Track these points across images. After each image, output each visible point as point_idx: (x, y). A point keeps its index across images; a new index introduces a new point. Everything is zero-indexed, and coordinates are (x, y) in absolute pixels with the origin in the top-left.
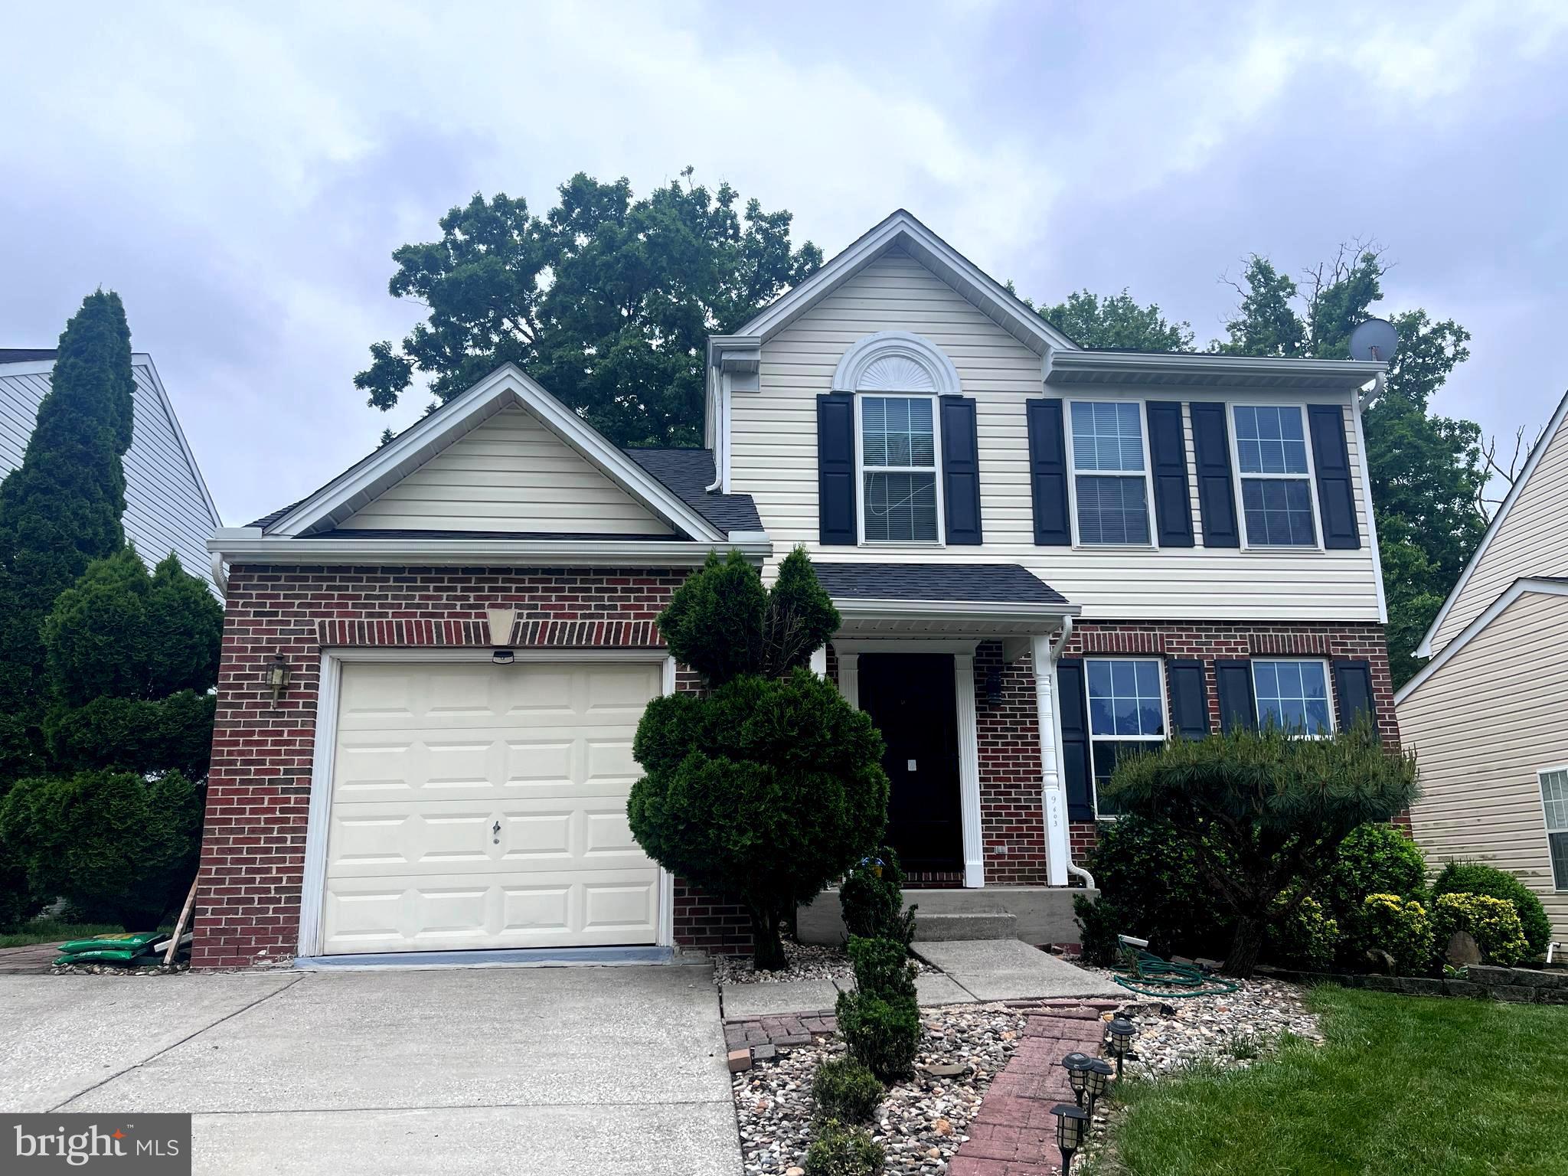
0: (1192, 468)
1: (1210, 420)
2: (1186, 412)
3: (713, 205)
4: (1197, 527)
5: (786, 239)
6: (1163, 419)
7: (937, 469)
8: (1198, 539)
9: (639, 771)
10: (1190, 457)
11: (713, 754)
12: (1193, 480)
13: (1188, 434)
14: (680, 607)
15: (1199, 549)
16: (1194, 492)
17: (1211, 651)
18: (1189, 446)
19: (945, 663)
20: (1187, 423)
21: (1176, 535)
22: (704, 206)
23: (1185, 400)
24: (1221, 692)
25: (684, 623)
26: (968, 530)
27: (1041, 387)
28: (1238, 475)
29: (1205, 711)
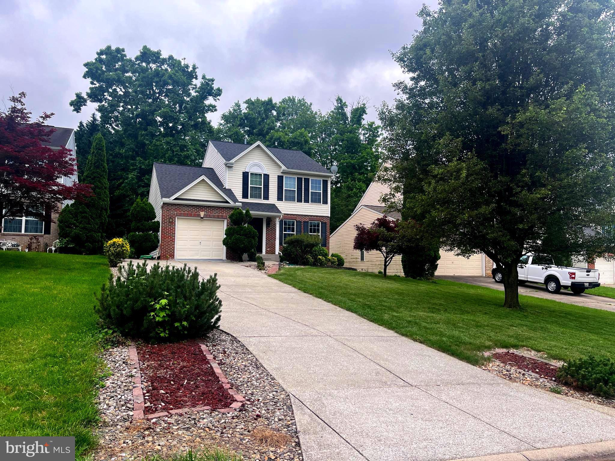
0: (303, 189)
1: (307, 181)
2: (303, 179)
3: (190, 69)
4: (303, 199)
5: (213, 86)
6: (300, 180)
7: (262, 186)
8: (303, 201)
9: (225, 236)
10: (303, 187)
11: (238, 235)
12: (303, 191)
13: (303, 183)
14: (232, 215)
15: (303, 203)
16: (303, 193)
17: (303, 220)
18: (303, 185)
19: (262, 219)
20: (303, 181)
21: (300, 200)
22: (187, 69)
23: (303, 177)
24: (304, 226)
25: (234, 218)
26: (266, 197)
27: (280, 173)
28: (310, 191)
29: (301, 229)
